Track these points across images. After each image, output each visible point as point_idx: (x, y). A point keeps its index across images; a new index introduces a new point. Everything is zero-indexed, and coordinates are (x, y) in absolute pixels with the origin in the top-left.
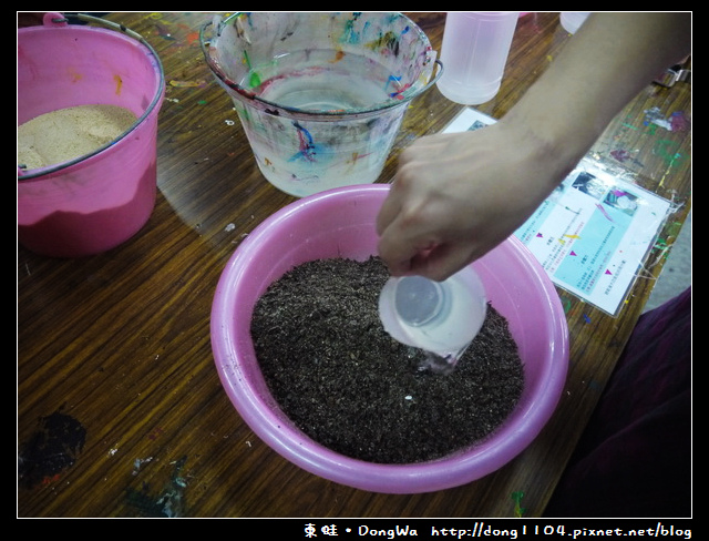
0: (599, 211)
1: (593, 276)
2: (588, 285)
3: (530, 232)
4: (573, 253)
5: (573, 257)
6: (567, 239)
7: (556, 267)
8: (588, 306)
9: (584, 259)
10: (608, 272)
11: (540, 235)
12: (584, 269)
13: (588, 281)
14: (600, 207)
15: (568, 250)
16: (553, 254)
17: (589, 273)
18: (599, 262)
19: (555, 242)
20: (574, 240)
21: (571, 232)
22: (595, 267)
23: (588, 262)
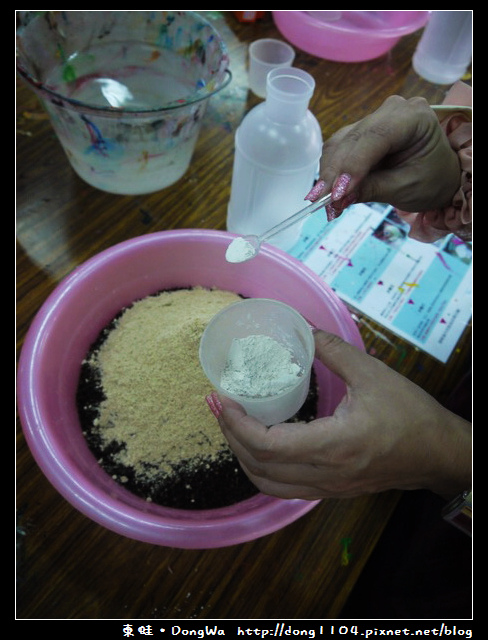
0: (438, 259)
1: (429, 325)
2: (423, 334)
3: (372, 280)
4: (411, 302)
5: (411, 305)
6: (406, 287)
7: (394, 315)
8: (423, 355)
9: (422, 308)
10: (443, 321)
11: (381, 283)
12: (420, 317)
13: (424, 330)
14: (439, 255)
15: (406, 297)
16: (393, 302)
17: (425, 321)
18: (435, 310)
19: (395, 290)
20: (413, 289)
21: (410, 280)
22: (431, 316)
23: (425, 311)
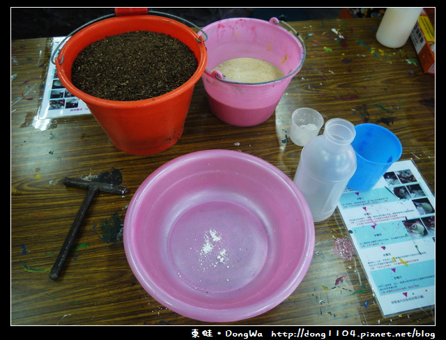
1: (394, 289)
2: (385, 291)
3: (380, 243)
5: (392, 271)
6: (398, 261)
7: (376, 269)
8: (374, 300)
9: (398, 278)
11: (384, 247)
12: (392, 281)
13: (388, 289)
15: (393, 266)
16: (382, 262)
17: (393, 286)
18: (406, 285)
19: (389, 257)
20: (402, 265)
21: (405, 259)
22: (400, 286)
23: (398, 281)
